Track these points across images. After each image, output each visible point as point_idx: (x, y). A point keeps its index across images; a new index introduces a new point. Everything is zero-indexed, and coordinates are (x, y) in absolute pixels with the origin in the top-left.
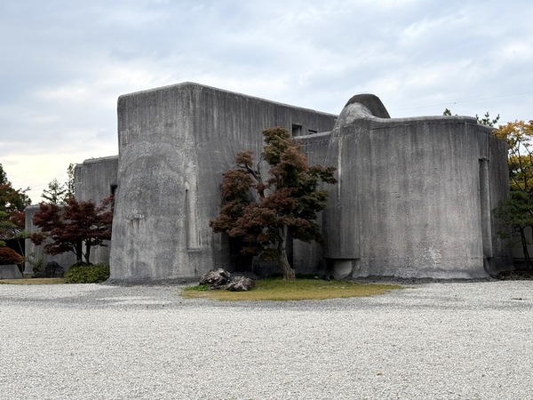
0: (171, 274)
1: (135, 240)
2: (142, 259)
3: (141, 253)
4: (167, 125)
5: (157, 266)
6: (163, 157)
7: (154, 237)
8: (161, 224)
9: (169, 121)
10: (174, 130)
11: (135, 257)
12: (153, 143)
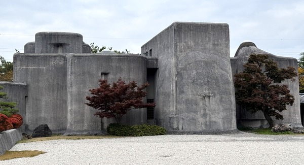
0: (231, 127)
1: (207, 108)
2: (214, 119)
3: (212, 116)
4: (214, 45)
5: (224, 123)
6: (214, 62)
7: (221, 107)
8: (224, 99)
9: (216, 43)
10: (219, 47)
11: (208, 118)
12: (206, 53)
